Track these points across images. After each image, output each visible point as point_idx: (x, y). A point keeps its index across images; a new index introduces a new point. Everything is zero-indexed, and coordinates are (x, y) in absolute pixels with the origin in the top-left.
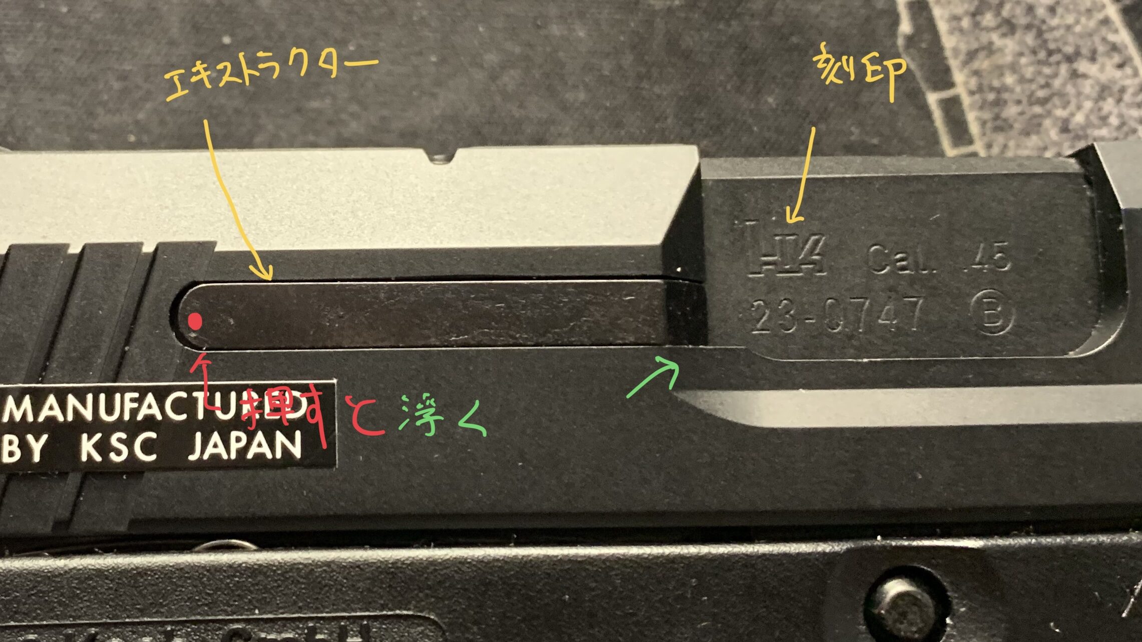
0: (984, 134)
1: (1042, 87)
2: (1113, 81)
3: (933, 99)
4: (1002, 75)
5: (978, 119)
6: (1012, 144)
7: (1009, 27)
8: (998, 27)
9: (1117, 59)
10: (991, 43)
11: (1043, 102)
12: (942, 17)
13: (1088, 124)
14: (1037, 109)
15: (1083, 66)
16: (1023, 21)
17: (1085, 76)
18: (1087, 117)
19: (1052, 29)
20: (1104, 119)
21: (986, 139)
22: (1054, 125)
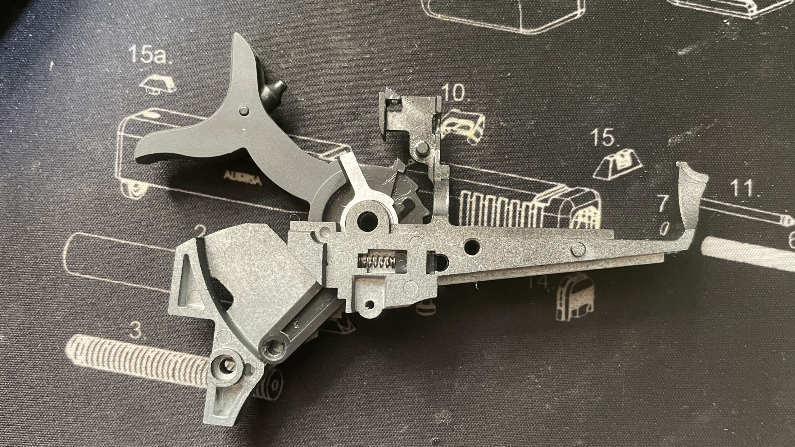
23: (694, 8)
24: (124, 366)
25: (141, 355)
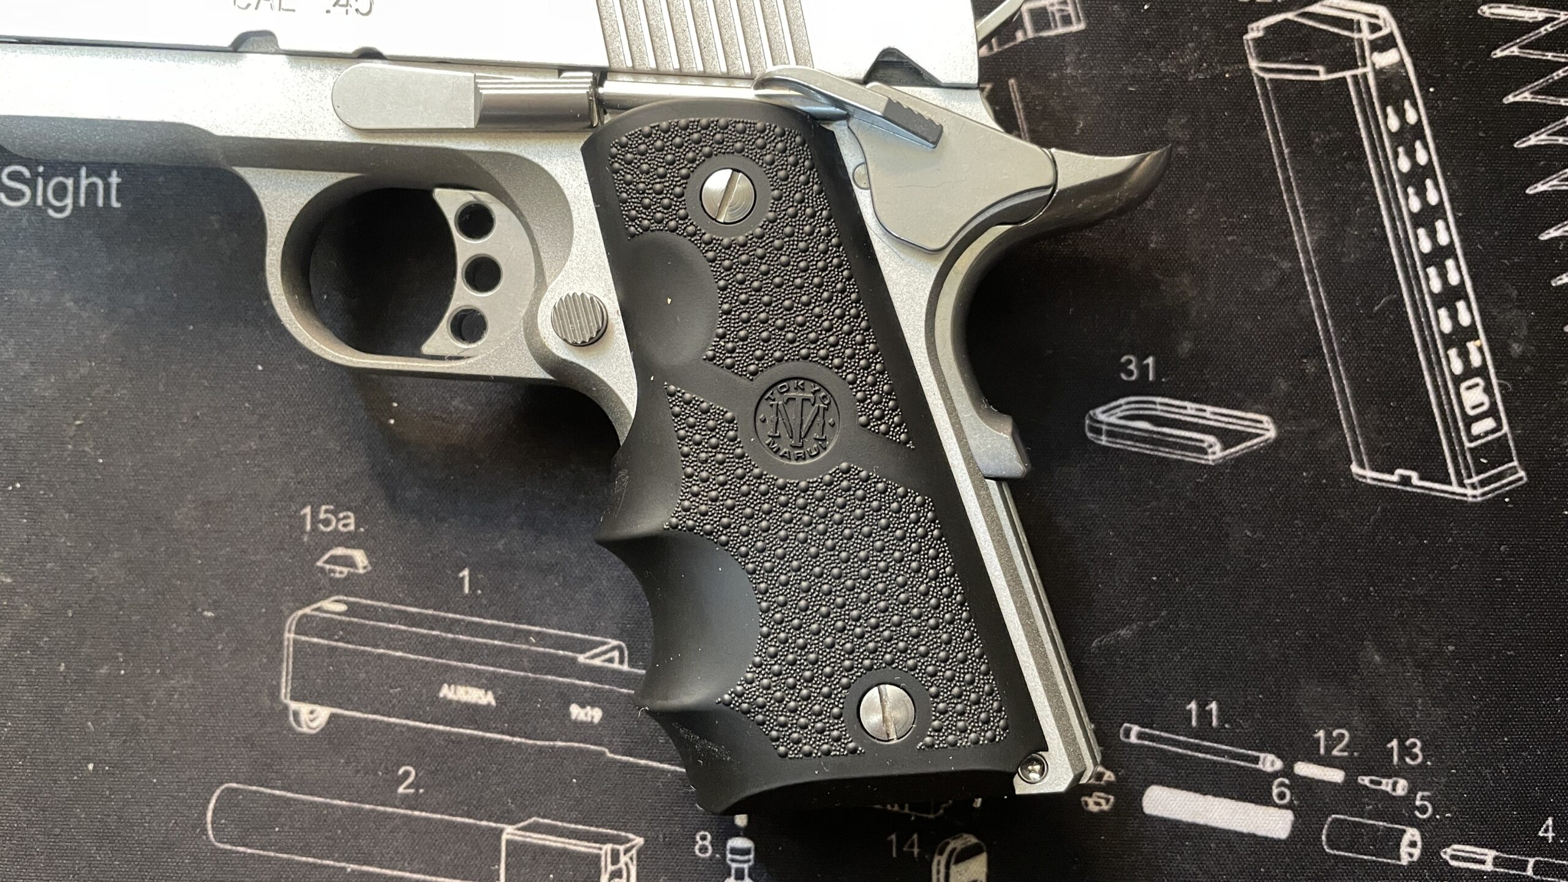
23: (1129, 448)
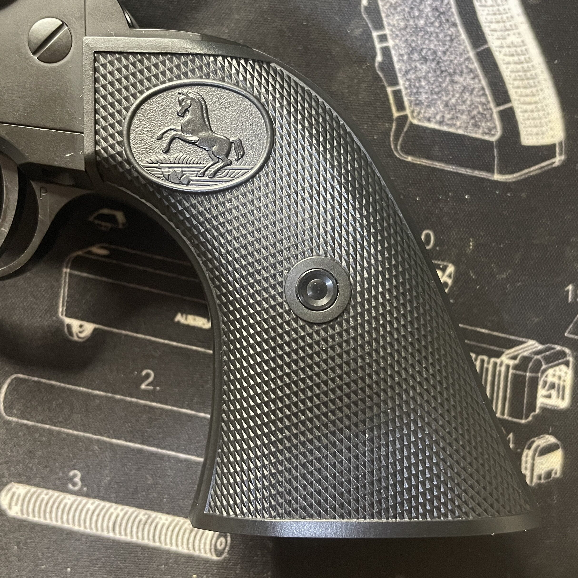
0: (410, 106)
1: (437, 87)
2: (469, 85)
3: (389, 90)
4: (420, 81)
5: (409, 100)
6: (423, 111)
7: (425, 60)
8: (420, 59)
9: (472, 75)
10: (416, 67)
11: (437, 93)
12: (395, 55)
13: (457, 103)
14: (435, 97)
15: (457, 78)
16: (431, 58)
17: (457, 83)
18: (457, 100)
19: (444, 61)
20: (464, 102)
21: (412, 109)
22: (441, 103)
24: (62, 518)
25: (80, 507)
